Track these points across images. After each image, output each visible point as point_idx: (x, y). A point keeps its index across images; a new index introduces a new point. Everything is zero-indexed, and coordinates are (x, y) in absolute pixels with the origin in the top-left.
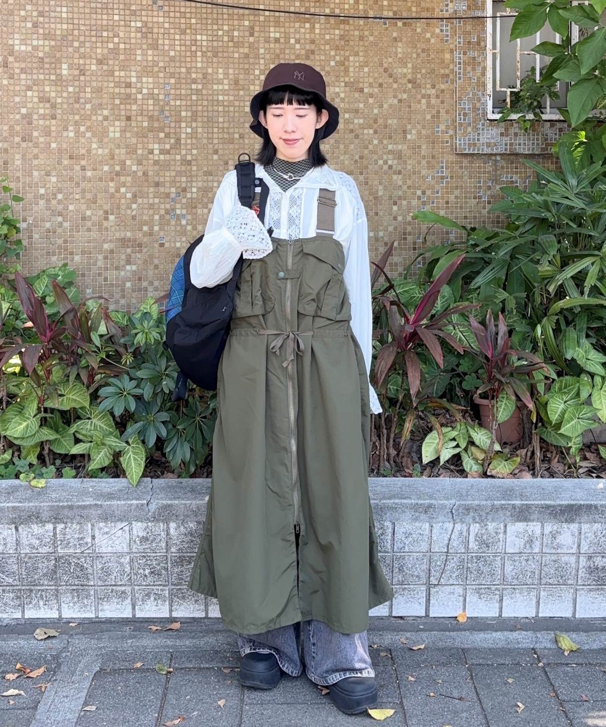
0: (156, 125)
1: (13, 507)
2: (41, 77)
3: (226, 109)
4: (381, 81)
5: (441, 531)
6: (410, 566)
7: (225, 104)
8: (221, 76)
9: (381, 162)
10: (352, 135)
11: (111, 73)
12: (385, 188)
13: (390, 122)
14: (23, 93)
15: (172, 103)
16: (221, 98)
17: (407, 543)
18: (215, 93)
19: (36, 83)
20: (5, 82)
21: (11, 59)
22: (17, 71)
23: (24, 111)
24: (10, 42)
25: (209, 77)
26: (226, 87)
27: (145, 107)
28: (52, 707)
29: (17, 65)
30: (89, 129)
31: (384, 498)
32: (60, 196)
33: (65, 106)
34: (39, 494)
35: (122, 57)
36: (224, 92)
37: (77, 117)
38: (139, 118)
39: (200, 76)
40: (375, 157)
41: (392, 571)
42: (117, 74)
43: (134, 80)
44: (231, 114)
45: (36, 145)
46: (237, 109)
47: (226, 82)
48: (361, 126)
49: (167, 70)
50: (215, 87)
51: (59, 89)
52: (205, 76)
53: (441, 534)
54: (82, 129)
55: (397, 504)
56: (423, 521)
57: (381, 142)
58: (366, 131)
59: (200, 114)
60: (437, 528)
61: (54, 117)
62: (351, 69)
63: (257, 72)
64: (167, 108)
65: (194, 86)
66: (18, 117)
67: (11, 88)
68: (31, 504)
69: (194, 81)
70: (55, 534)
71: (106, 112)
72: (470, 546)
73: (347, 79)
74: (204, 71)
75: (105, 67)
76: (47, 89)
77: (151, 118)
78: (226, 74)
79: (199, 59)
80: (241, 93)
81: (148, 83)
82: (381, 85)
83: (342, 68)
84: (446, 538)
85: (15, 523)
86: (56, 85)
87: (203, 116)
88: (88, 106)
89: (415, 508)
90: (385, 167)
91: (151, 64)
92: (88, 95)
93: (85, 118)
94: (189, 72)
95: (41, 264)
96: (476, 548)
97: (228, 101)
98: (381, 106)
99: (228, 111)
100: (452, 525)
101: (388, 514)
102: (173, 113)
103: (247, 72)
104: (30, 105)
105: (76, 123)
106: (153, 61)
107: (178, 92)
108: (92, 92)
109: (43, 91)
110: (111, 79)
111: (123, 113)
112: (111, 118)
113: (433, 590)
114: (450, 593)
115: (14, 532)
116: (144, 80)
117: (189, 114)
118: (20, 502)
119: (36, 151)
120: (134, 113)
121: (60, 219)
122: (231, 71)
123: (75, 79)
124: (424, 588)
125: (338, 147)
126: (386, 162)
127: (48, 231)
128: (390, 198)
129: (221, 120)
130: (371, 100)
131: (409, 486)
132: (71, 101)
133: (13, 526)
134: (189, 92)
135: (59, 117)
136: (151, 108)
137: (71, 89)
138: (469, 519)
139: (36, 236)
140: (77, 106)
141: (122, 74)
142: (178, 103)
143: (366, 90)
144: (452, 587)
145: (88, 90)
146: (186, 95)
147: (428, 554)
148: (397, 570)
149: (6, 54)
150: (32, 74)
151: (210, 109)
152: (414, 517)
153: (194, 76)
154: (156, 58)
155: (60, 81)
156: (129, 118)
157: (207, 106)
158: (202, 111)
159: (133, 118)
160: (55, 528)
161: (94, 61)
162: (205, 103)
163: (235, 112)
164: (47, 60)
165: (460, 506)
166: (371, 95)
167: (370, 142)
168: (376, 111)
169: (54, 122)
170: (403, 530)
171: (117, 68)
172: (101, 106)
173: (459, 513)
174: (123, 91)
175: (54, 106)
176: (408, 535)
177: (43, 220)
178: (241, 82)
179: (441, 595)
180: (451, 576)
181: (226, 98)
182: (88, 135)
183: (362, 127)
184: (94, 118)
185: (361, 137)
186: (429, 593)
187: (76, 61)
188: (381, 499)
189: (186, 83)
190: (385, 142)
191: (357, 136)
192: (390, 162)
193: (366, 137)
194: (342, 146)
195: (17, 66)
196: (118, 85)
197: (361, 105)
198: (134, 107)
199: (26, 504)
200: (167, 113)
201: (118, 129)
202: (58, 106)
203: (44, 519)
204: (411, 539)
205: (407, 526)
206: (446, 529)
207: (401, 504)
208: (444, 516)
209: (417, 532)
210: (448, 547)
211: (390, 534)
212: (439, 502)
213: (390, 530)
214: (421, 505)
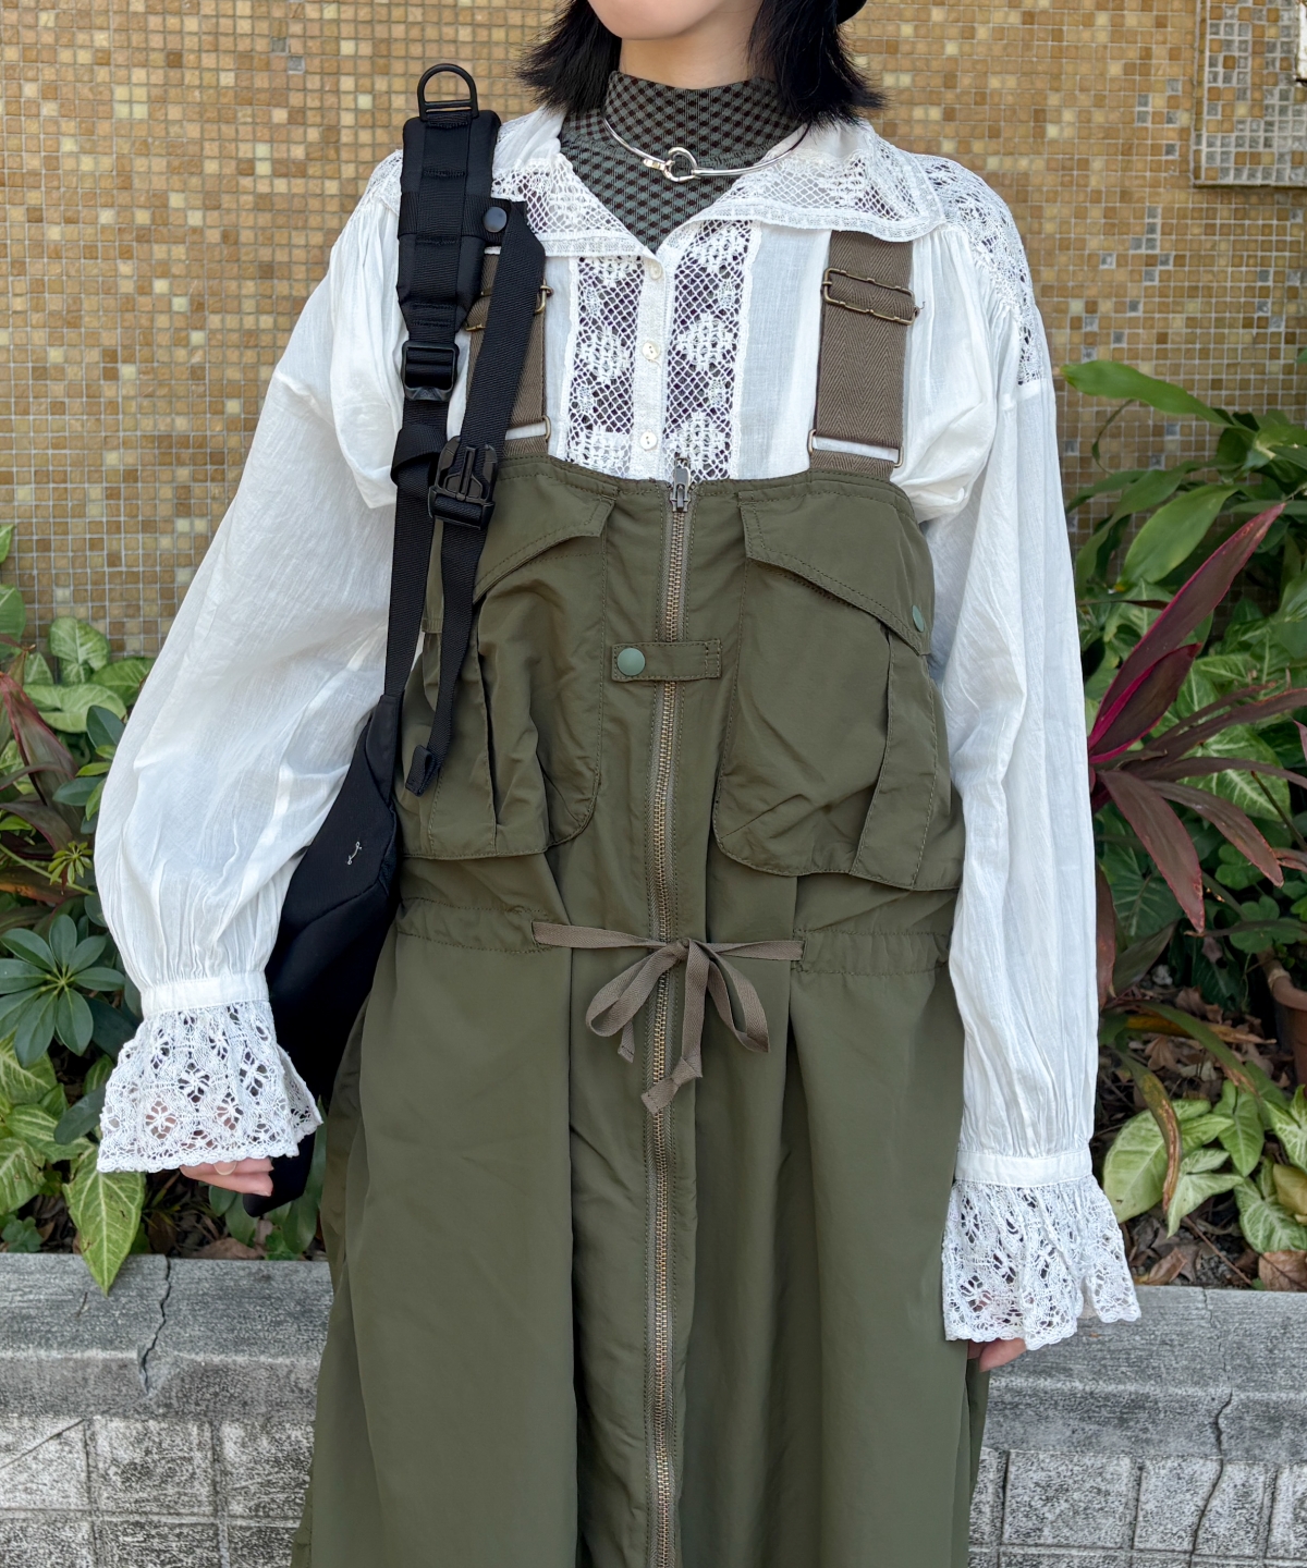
0: (261, 81)
3: (483, 35)
5: (1174, 1484)
7: (479, 18)
13: (994, 83)
15: (312, 11)
17: (1051, 1517)
27: (225, 24)
30: (50, 92)
38: (208, 60)
48: (904, 97)
53: (1172, 1493)
54: (30, 90)
55: (1019, 1392)
56: (1113, 1452)
57: (962, 145)
58: (918, 113)
59: (399, 49)
60: (1159, 1475)
64: (296, 28)
71: (101, 39)
72: (1278, 1535)
77: (245, 61)
84: (1191, 1509)
87: (407, 57)
88: (45, 19)
89: (1084, 1407)
93: (37, 54)
96: (1295, 1544)
97: (491, 9)
98: (968, 34)
99: (488, 43)
100: (1211, 1468)
102: (314, 45)
105: (10, 72)
111: (156, 41)
112: (119, 58)
117: (366, 49)
120: (190, 42)
130: (938, 14)
136: (244, 26)
138: (1276, 1450)
142: (330, 11)
147: (1123, 1555)
151: (431, 33)
152: (1079, 1436)
156: (175, 60)
157: (422, 25)
158: (407, 41)
159: (189, 59)
162: (416, 14)
165: (1246, 1406)
168: (951, 49)
170: (1039, 1476)
172: (82, 20)
173: (1242, 1431)
176: (1053, 1492)
182: (49, 109)
183: (907, 98)
184: (65, 56)
185: (903, 130)
190: (977, 147)
193: (918, 131)
197: (907, 30)
198: (191, 24)
200: (295, 46)
201: (140, 93)
204: (1064, 1506)
205: (1053, 1465)
206: (1191, 1480)
207: (1035, 1393)
208: (1189, 1437)
209: (1087, 1486)
210: (1195, 1535)
211: (991, 1489)
212: (1172, 1390)
213: (991, 1476)
214: (1106, 1398)
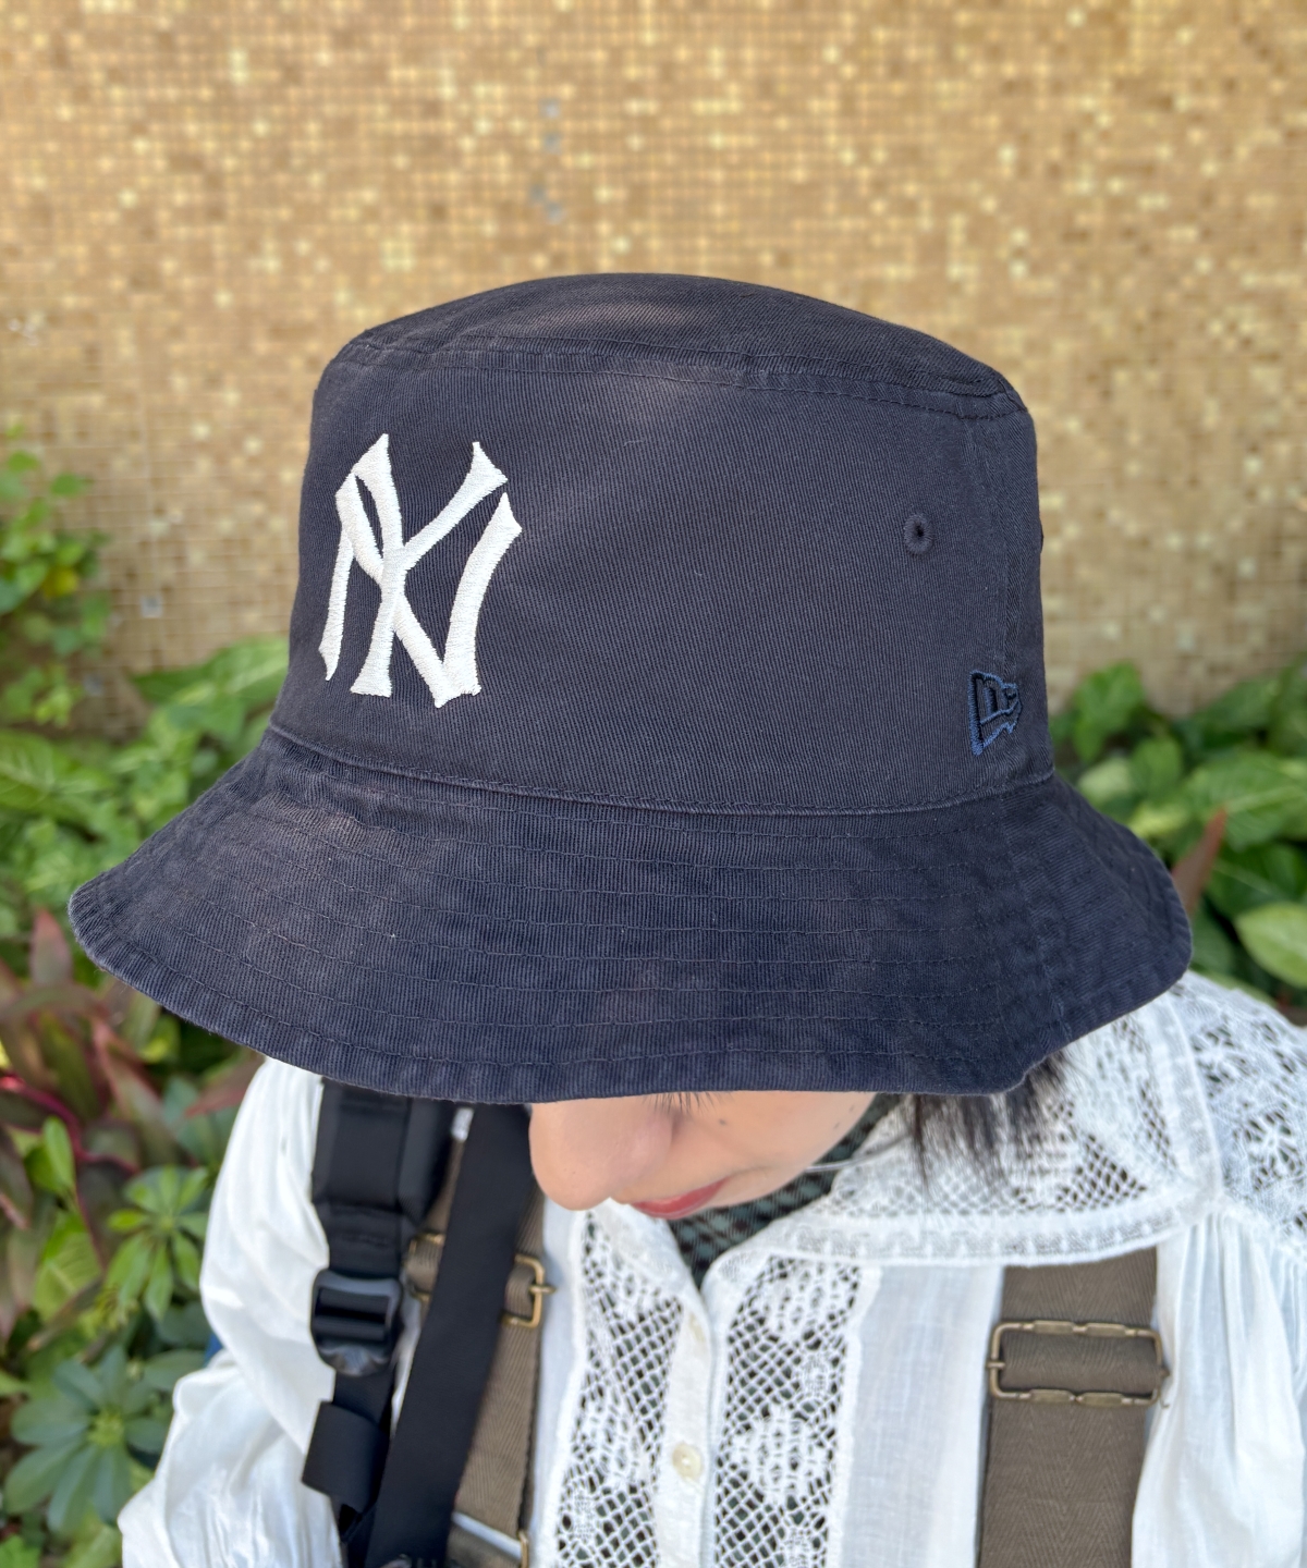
0: (521, 229)
2: (172, 93)
3: (736, 176)
4: (1230, 70)
7: (733, 159)
8: (717, 71)
9: (1216, 328)
10: (1129, 248)
11: (377, 73)
12: (1227, 407)
13: (1253, 201)
14: (120, 146)
15: (568, 161)
16: (717, 140)
18: (701, 125)
19: (159, 111)
20: (65, 112)
21: (75, 40)
22: (97, 77)
23: (128, 198)
25: (681, 76)
26: (734, 106)
27: (485, 177)
29: (94, 58)
30: (323, 247)
32: (253, 445)
33: (247, 180)
35: (409, 21)
36: (729, 123)
37: (285, 213)
38: (471, 212)
39: (651, 72)
40: (1198, 311)
42: (396, 74)
43: (448, 91)
45: (174, 298)
47: (733, 88)
48: (1161, 217)
49: (550, 59)
50: (700, 107)
51: (226, 127)
52: (668, 70)
54: (303, 247)
57: (1220, 263)
58: (1173, 233)
59: (653, 194)
61: (215, 213)
62: (1137, 36)
63: (832, 54)
64: (553, 178)
65: (634, 106)
66: (113, 217)
67: (85, 129)
69: (635, 89)
71: (369, 196)
73: (1121, 68)
74: (665, 57)
75: (359, 56)
76: (192, 128)
77: (505, 210)
78: (733, 65)
79: (648, 19)
80: (782, 123)
81: (490, 99)
82: (1230, 86)
83: (1106, 33)
86: (217, 117)
87: (663, 200)
88: (316, 179)
90: (1231, 344)
91: (496, 39)
92: (314, 145)
93: (308, 214)
94: (617, 58)
95: (216, 631)
97: (743, 150)
98: (1227, 153)
99: (742, 183)
102: (572, 193)
103: (802, 53)
104: (144, 181)
105: (286, 233)
106: (505, 30)
107: (585, 126)
108: (325, 135)
109: (181, 138)
110: (378, 91)
111: (420, 196)
112: (387, 212)
116: (481, 90)
117: (621, 194)
119: (173, 316)
120: (453, 196)
121: (257, 509)
122: (749, 54)
123: (272, 94)
125: (1085, 286)
126: (1232, 327)
127: (228, 542)
128: (1241, 433)
129: (718, 209)
130: (1196, 136)
132: (265, 162)
134: (618, 125)
135: (232, 213)
136: (504, 178)
137: (261, 128)
139: (196, 557)
140: (282, 179)
141: (412, 73)
142: (586, 160)
143: (1184, 103)
145: (313, 127)
146: (611, 136)
150: (142, 83)
151: (685, 176)
153: (632, 72)
154: (514, 21)
155: (227, 106)
156: (438, 212)
157: (676, 169)
158: (662, 185)
159: (453, 212)
161: (324, 39)
162: (669, 158)
163: (761, 184)
164: (182, 40)
166: (1197, 118)
167: (1187, 265)
168: (1210, 168)
169: (218, 230)
171: (394, 56)
172: (351, 177)
174: (416, 127)
175: (214, 181)
177: (212, 512)
178: (783, 89)
181: (734, 141)
182: (322, 264)
183: (1163, 219)
185: (1158, 251)
187: (270, 39)
189: (608, 98)
190: (1235, 264)
191: (1145, 250)
192: (1247, 327)
193: (1174, 250)
194: (1096, 282)
195: (95, 64)
196: (399, 107)
197: (1164, 152)
198: (453, 177)
200: (553, 194)
201: (407, 246)
202: (229, 181)
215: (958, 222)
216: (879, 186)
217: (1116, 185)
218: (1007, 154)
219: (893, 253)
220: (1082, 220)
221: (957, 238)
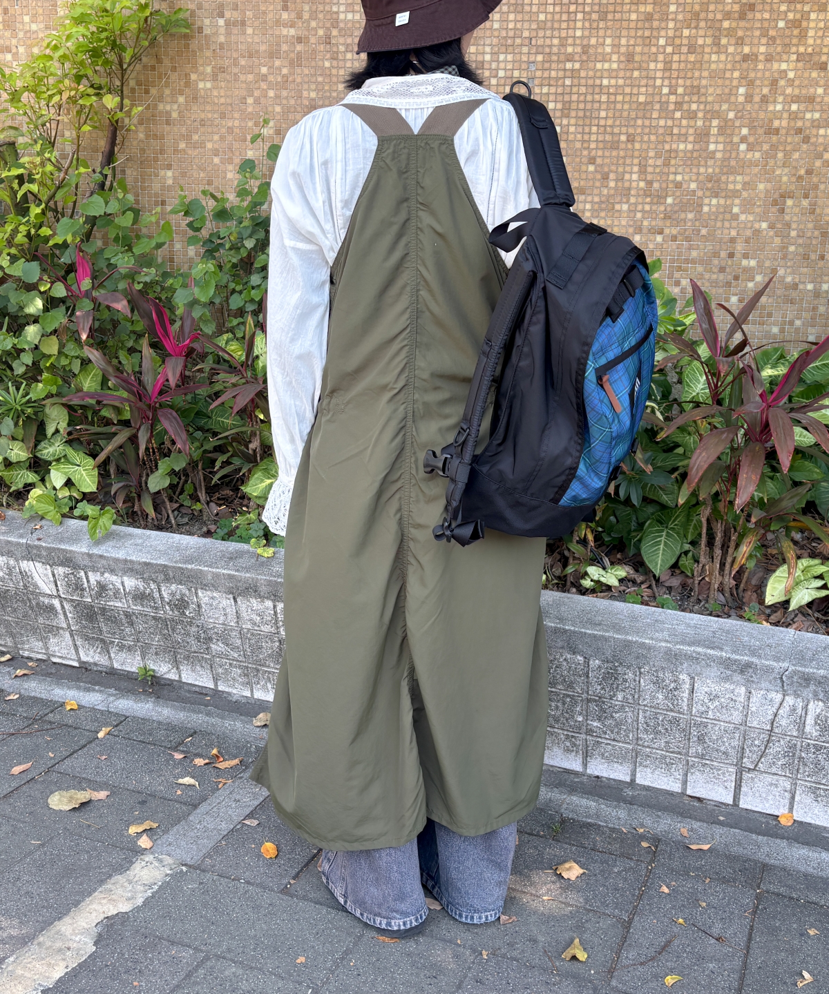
1: (229, 575)
5: (764, 701)
6: (715, 738)
7: (611, 90)
8: (608, 49)
10: (797, 139)
15: (537, 90)
16: (605, 82)
17: (712, 707)
18: (598, 74)
20: (327, 64)
21: (335, 32)
22: (342, 48)
24: (335, 9)
25: (591, 51)
26: (615, 66)
28: (215, 809)
29: (341, 40)
31: (682, 643)
34: (262, 564)
36: (611, 74)
39: (579, 49)
41: (689, 739)
43: (488, 57)
44: (619, 106)
46: (627, 98)
47: (615, 57)
49: (534, 42)
50: (599, 66)
52: (585, 49)
53: (763, 705)
55: (699, 654)
56: (738, 684)
58: (821, 132)
59: (574, 105)
60: (757, 697)
65: (569, 65)
67: (334, 70)
68: (248, 575)
69: (570, 58)
70: (275, 613)
72: (808, 729)
74: (585, 42)
78: (616, 46)
80: (636, 74)
81: (505, 61)
84: (770, 712)
85: (233, 593)
87: (578, 109)
89: (727, 664)
91: (511, 34)
94: (563, 45)
96: (815, 734)
97: (616, 86)
99: (615, 102)
100: (779, 697)
101: (685, 665)
103: (648, 41)
106: (515, 29)
107: (546, 74)
113: (746, 776)
114: (771, 784)
115: (233, 604)
116: (502, 57)
117: (560, 105)
118: (238, 571)
122: (623, 41)
124: (732, 769)
125: (775, 157)
129: (603, 114)
131: (728, 632)
133: (231, 596)
134: (561, 74)
138: (808, 693)
142: (545, 90)
144: (775, 777)
146: (557, 79)
147: (742, 728)
148: (696, 739)
149: (328, 25)
151: (589, 98)
152: (724, 675)
153: (570, 50)
154: (519, 25)
157: (585, 94)
158: (578, 102)
160: (275, 607)
162: (583, 90)
163: (623, 102)
165: (794, 672)
170: (707, 689)
173: (792, 683)
176: (713, 697)
178: (637, 58)
179: (759, 784)
180: (774, 763)
181: (613, 82)
183: (816, 125)
185: (813, 140)
186: (741, 779)
188: (677, 643)
189: (558, 61)
191: (806, 140)
193: (821, 140)
194: (780, 155)
195: (341, 42)
197: (820, 91)
199: (243, 574)
203: (262, 594)
204: (718, 703)
205: (713, 686)
206: (771, 701)
207: (705, 655)
208: (770, 682)
209: (727, 696)
210: (772, 724)
211: (687, 691)
212: (763, 661)
213: (687, 686)
214: (735, 661)
215: (715, 123)
216: (679, 105)
217: (794, 107)
218: (742, 90)
219: (683, 137)
220: (776, 123)
221: (714, 131)
